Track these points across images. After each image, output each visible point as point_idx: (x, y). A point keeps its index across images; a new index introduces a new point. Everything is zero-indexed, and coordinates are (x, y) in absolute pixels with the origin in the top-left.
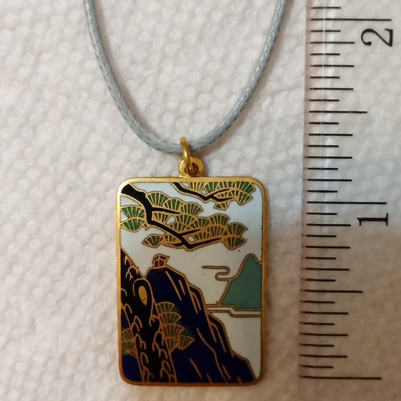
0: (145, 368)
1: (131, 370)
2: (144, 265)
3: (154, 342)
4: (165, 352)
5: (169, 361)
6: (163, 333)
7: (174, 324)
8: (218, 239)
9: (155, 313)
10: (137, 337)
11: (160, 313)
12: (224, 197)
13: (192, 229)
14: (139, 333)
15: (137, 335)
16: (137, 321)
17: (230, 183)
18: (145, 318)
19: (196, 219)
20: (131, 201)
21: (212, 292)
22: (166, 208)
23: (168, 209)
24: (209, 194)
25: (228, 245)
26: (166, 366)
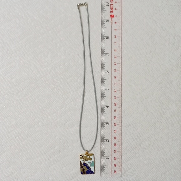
1: (82, 173)
2: (82, 162)
3: (84, 170)
7: (86, 168)
8: (89, 160)
10: (82, 170)
12: (90, 156)
17: (90, 154)
18: (83, 168)
19: (87, 158)
20: (81, 156)
21: (89, 165)
22: (84, 157)
24: (88, 155)
26: (85, 172)
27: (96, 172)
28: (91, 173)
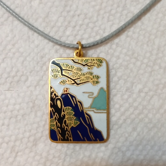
0: (59, 135)
1: (53, 136)
3: (63, 124)
4: (68, 128)
5: (69, 132)
6: (67, 120)
7: (72, 116)
8: (89, 81)
9: (64, 111)
10: (57, 122)
11: (66, 111)
12: (91, 65)
13: (79, 77)
14: (57, 120)
15: (56, 121)
16: (56, 115)
17: (93, 59)
18: (60, 114)
19: (80, 73)
21: (86, 103)
22: (68, 69)
23: (69, 70)
24: (85, 64)
25: (93, 83)
26: (68, 134)
27: (112, 132)
28: (91, 136)
